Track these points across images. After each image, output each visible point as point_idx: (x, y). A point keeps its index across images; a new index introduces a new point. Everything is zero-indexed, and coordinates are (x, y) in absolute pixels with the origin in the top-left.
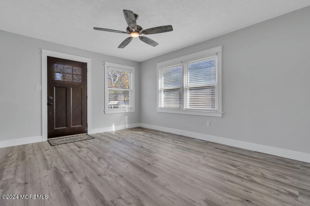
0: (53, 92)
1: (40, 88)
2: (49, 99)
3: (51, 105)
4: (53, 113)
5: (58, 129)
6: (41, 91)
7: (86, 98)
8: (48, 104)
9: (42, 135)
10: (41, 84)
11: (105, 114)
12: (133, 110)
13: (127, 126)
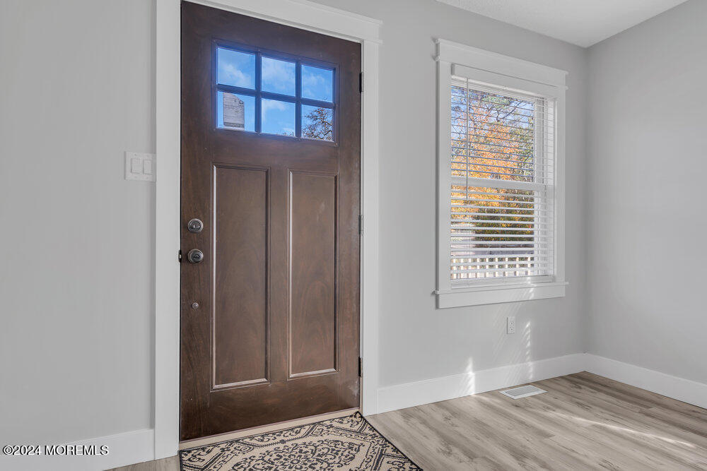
0: (209, 195)
1: (148, 170)
2: (186, 230)
3: (196, 261)
4: (205, 305)
5: (227, 391)
6: (153, 185)
7: (356, 225)
8: (184, 258)
9: (152, 425)
10: (153, 150)
11: (437, 307)
12: (559, 291)
13: (531, 370)
